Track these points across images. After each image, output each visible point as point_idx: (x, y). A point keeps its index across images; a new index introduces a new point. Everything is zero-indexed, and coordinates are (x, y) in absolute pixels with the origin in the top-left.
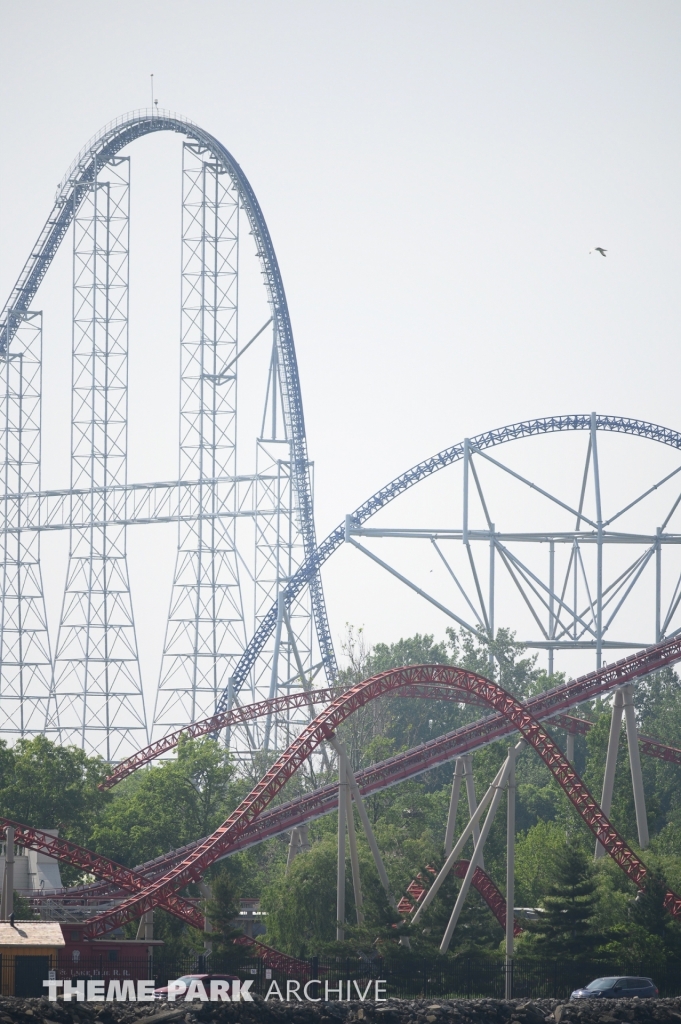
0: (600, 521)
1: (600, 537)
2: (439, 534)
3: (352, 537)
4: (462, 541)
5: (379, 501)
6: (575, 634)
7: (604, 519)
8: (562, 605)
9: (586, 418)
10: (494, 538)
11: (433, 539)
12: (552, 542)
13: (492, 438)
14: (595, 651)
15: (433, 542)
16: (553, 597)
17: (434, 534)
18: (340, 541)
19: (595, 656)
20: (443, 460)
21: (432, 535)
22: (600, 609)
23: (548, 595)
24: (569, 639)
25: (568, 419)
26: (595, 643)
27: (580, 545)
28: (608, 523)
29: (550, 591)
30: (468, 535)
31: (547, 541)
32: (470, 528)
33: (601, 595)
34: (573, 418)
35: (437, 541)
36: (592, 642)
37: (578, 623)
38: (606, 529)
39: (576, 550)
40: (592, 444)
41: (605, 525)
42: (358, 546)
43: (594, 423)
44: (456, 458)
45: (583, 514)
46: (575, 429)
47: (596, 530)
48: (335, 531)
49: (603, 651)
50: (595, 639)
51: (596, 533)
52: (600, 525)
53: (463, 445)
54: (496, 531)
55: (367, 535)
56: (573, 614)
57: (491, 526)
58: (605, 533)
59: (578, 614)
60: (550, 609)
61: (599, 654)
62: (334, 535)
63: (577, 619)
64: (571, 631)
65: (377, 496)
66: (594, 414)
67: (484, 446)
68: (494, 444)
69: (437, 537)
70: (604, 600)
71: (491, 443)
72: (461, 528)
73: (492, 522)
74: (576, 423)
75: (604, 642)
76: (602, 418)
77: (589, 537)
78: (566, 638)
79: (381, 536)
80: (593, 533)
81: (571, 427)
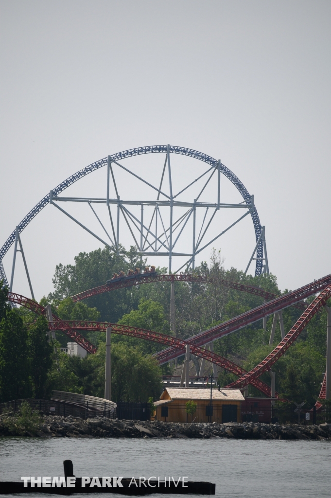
0: (171, 196)
1: (171, 203)
2: (92, 200)
3: (53, 201)
4: (106, 204)
5: (66, 184)
6: (156, 249)
7: (174, 195)
8: (149, 231)
9: (165, 147)
10: (120, 203)
11: (89, 202)
12: (142, 205)
13: (121, 155)
14: (168, 257)
15: (89, 204)
16: (142, 226)
17: (90, 200)
18: (46, 203)
19: (169, 259)
20: (97, 165)
21: (89, 201)
22: (171, 233)
23: (140, 225)
24: (152, 251)
25: (156, 147)
26: (169, 253)
27: (159, 207)
28: (175, 197)
29: (141, 223)
30: (109, 201)
31: (140, 204)
32: (110, 198)
33: (172, 225)
34: (158, 147)
35: (91, 204)
36: (167, 253)
37: (157, 241)
38: (174, 200)
39: (157, 209)
40: (168, 157)
41: (174, 198)
42: (56, 205)
43: (168, 149)
44: (103, 164)
45: (161, 191)
46: (159, 152)
47: (170, 200)
48: (44, 198)
49: (172, 257)
50: (168, 252)
51: (170, 202)
52: (172, 197)
53: (107, 159)
54: (121, 199)
55: (60, 200)
56: (155, 237)
57: (118, 197)
58: (174, 201)
59: (158, 237)
60: (141, 232)
61: (170, 259)
62: (44, 200)
63: (157, 239)
64: (154, 246)
65: (65, 182)
66: (169, 145)
67: (117, 159)
68: (121, 159)
69: (91, 202)
70: (173, 228)
71: (120, 158)
72: (106, 198)
73: (119, 195)
74: (160, 149)
75: (173, 253)
76: (172, 147)
77: (164, 203)
78: (150, 250)
79: (66, 201)
80: (168, 201)
81: (157, 151)
